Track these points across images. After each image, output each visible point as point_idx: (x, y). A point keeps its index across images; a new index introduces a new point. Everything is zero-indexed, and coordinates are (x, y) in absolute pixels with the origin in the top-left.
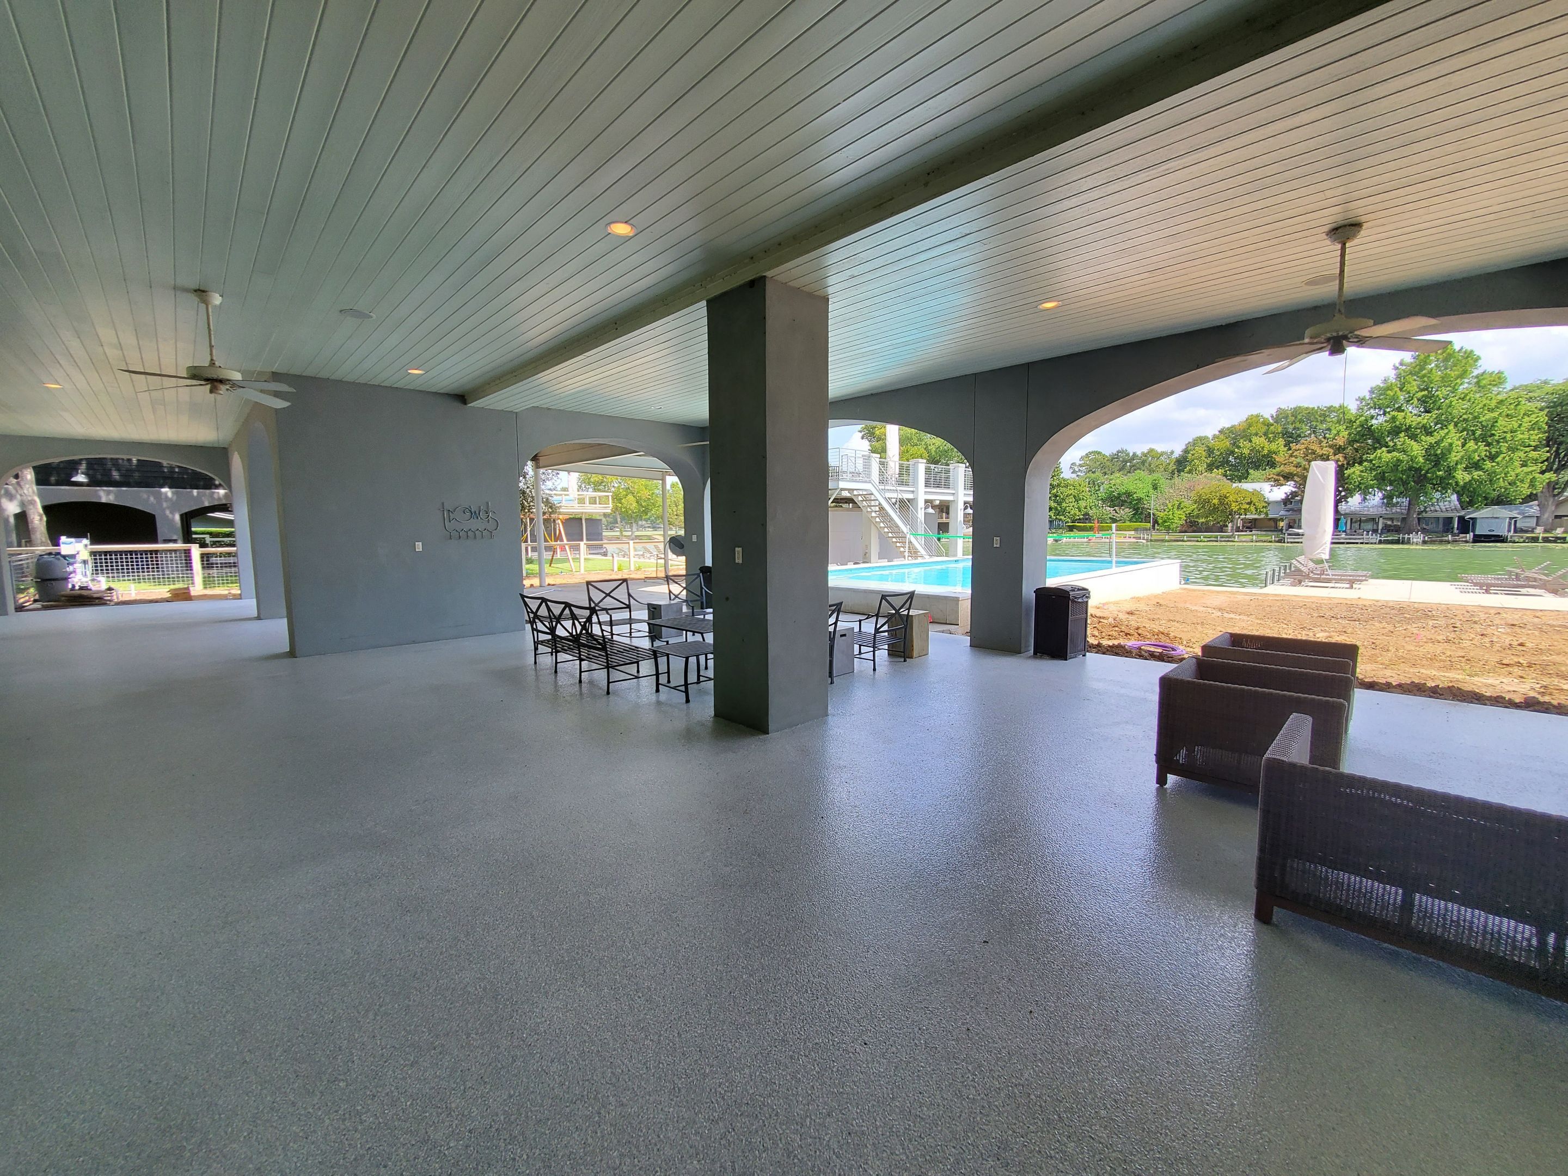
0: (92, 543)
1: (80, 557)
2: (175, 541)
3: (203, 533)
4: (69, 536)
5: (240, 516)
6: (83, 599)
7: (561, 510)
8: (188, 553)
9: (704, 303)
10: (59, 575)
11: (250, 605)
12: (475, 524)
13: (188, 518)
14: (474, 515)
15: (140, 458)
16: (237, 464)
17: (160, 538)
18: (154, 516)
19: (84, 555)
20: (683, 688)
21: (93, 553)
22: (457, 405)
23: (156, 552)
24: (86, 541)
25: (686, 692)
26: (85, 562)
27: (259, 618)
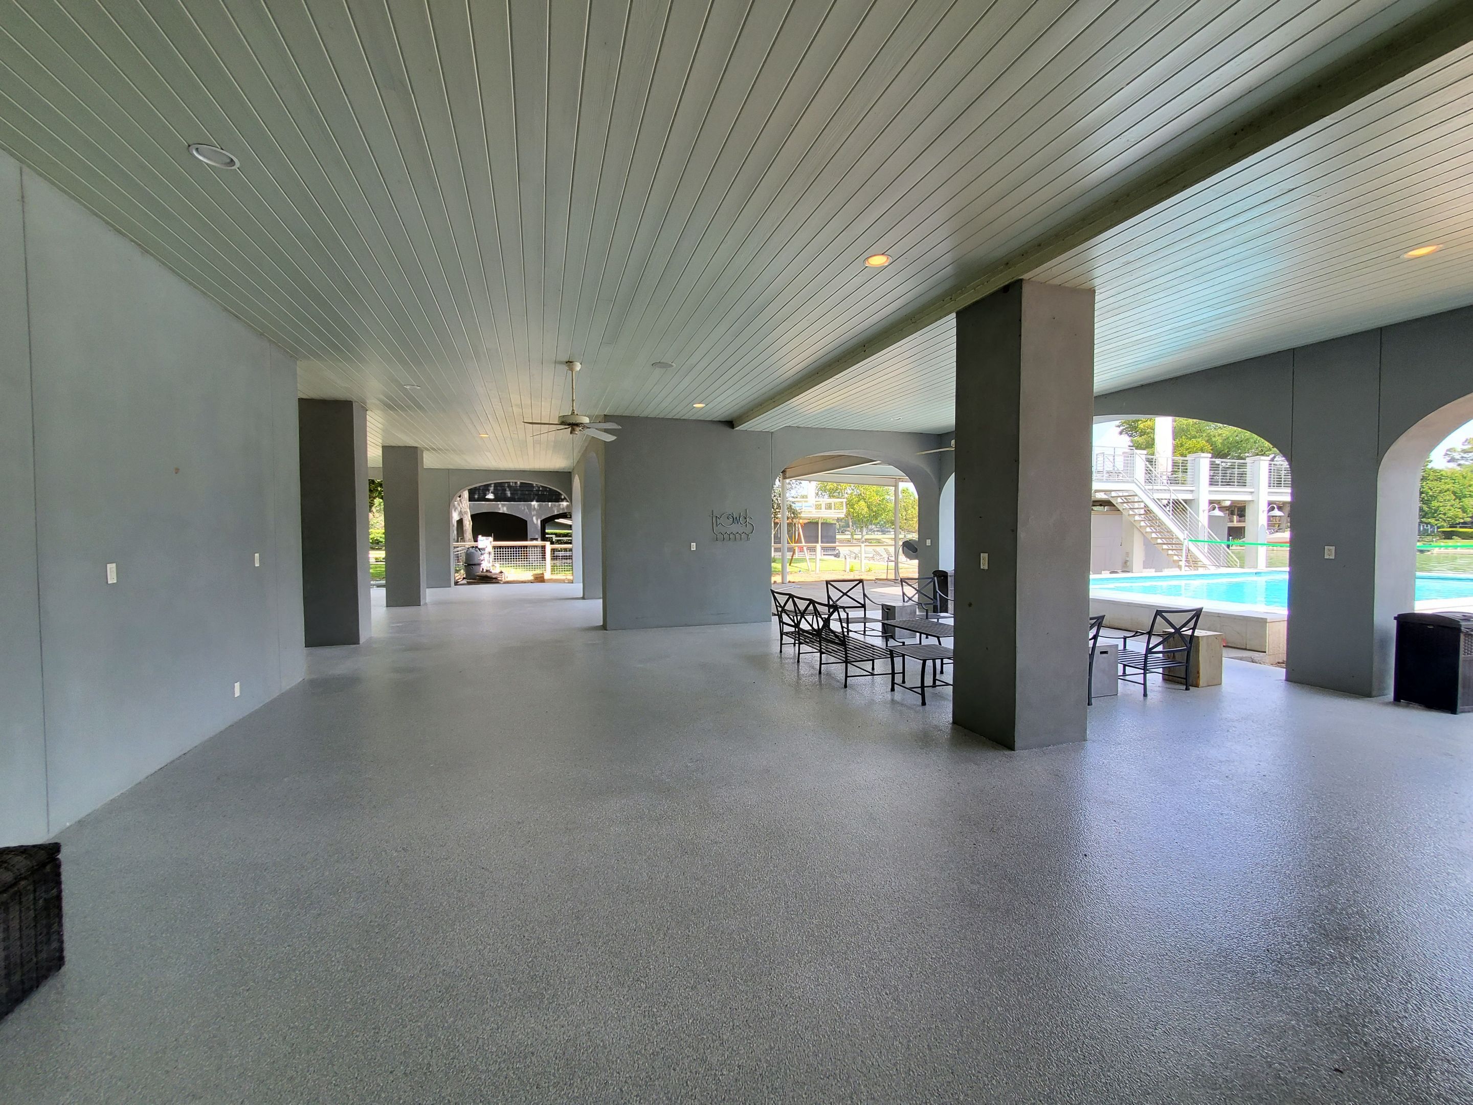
0: (495, 540)
1: (487, 551)
2: (536, 539)
3: (552, 534)
4: (483, 535)
5: (576, 522)
6: (487, 579)
7: (802, 515)
8: (544, 547)
9: (954, 315)
10: (476, 562)
11: (577, 589)
12: (735, 528)
13: (546, 522)
14: (735, 520)
15: (522, 481)
16: (577, 483)
17: (529, 538)
18: (526, 522)
19: (490, 549)
20: (919, 690)
21: (494, 547)
22: (727, 430)
23: (526, 547)
24: (491, 539)
25: (923, 694)
26: (490, 553)
27: (583, 598)
